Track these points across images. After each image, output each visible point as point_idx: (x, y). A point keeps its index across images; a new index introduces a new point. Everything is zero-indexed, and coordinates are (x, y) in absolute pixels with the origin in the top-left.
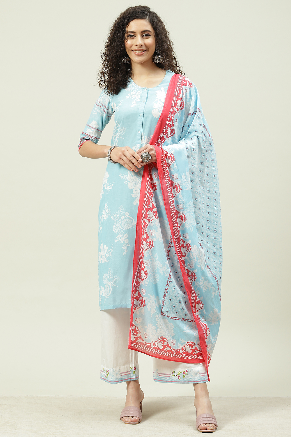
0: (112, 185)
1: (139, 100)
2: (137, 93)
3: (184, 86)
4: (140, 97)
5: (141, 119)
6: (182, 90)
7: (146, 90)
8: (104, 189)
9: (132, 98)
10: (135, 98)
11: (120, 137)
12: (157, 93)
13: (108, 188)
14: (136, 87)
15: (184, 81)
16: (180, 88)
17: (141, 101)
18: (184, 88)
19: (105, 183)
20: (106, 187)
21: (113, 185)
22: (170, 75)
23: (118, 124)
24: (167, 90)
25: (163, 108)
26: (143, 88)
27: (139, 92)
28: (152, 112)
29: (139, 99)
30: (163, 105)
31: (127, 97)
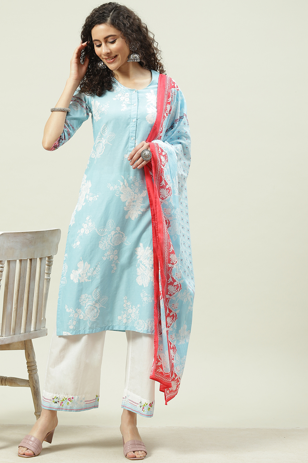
0: (96, 196)
1: (129, 103)
2: (125, 95)
3: (173, 89)
4: (129, 100)
5: (135, 124)
6: (171, 93)
7: (135, 92)
8: (86, 200)
9: (121, 101)
10: (124, 100)
11: (108, 143)
12: (147, 96)
13: (91, 199)
14: (123, 88)
15: (172, 83)
16: (169, 90)
17: (131, 105)
18: (173, 91)
19: (87, 194)
20: (89, 198)
21: (98, 196)
22: (156, 75)
23: (105, 128)
24: (156, 92)
25: (156, 113)
26: (131, 90)
27: (128, 93)
28: (146, 117)
29: (129, 101)
30: (156, 110)
31: (115, 99)
